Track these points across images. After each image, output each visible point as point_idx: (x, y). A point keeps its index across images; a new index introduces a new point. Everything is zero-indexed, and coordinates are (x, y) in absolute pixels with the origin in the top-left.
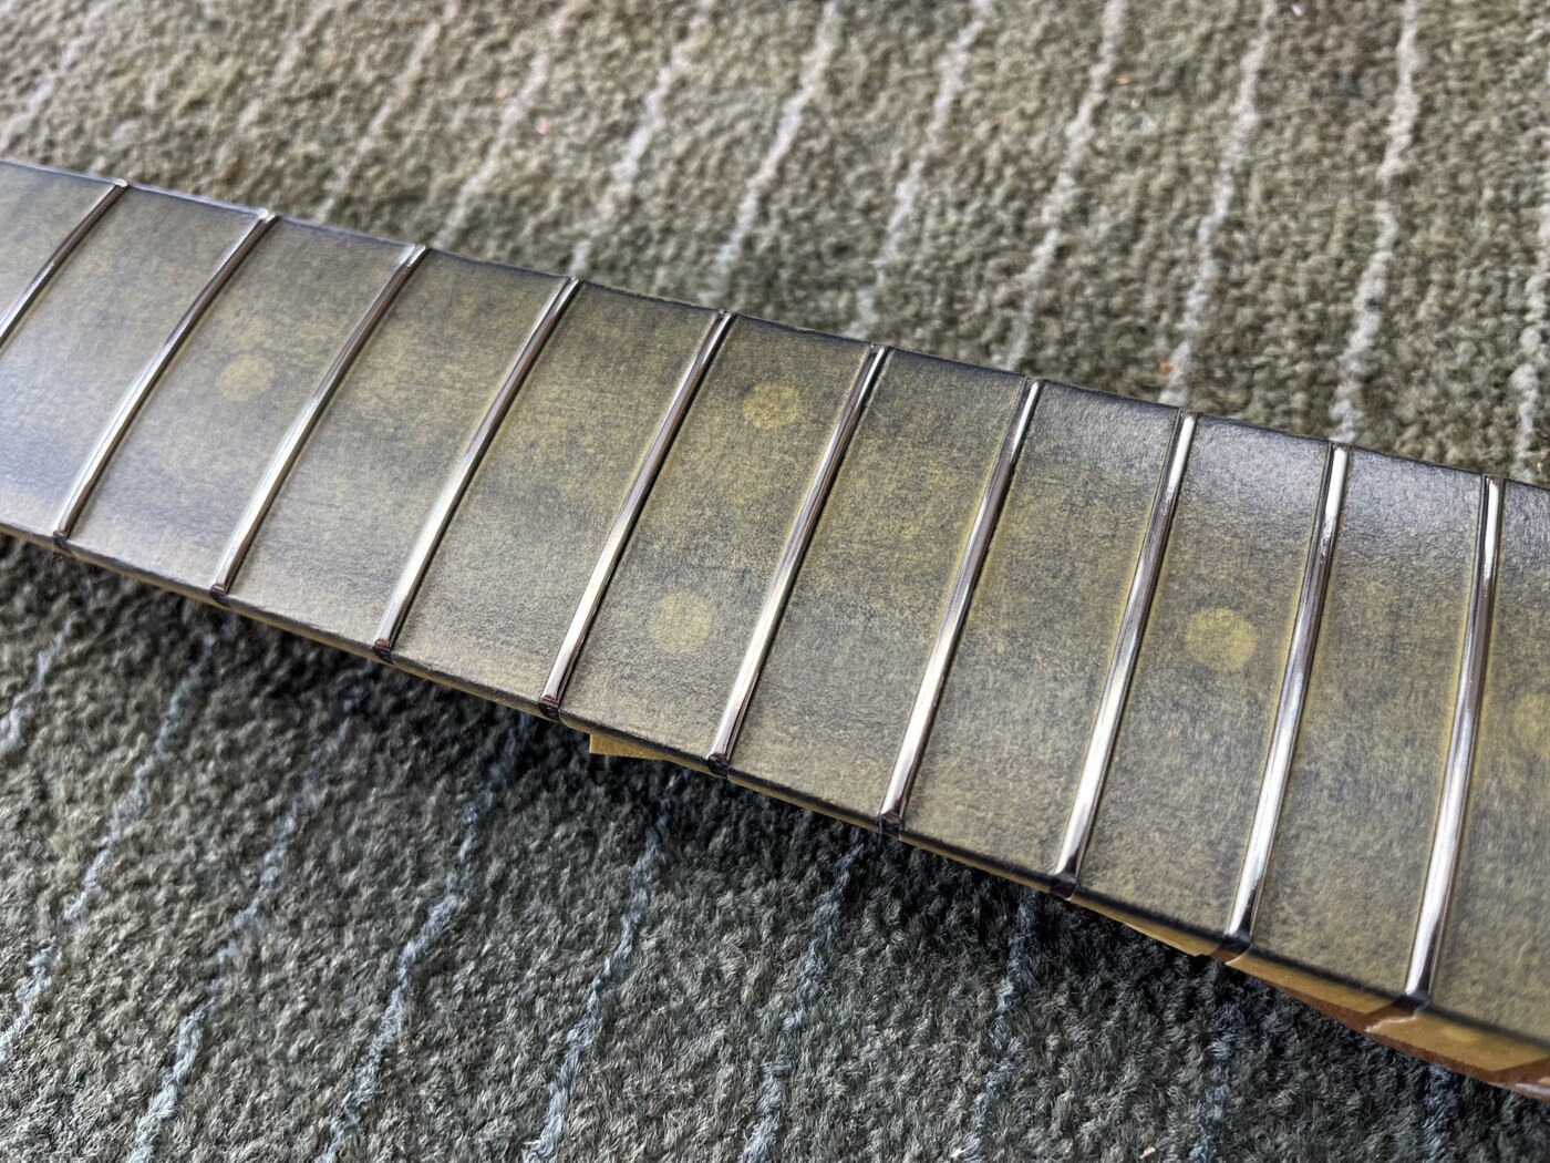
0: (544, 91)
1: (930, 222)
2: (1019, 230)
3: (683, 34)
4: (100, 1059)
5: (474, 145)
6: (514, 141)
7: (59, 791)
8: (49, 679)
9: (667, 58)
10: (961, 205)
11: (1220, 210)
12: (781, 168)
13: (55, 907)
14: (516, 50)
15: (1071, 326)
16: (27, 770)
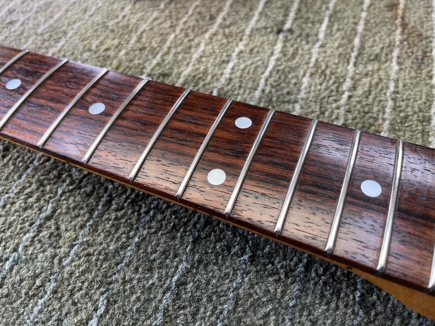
0: (204, 51)
1: (313, 88)
2: (338, 91)
3: (241, 40)
4: (73, 309)
5: (185, 63)
6: (196, 63)
7: (63, 227)
8: (61, 196)
9: (237, 45)
10: (321, 84)
11: (392, 89)
12: (271, 73)
13: (60, 261)
14: (196, 41)
15: (354, 115)
16: (53, 221)
